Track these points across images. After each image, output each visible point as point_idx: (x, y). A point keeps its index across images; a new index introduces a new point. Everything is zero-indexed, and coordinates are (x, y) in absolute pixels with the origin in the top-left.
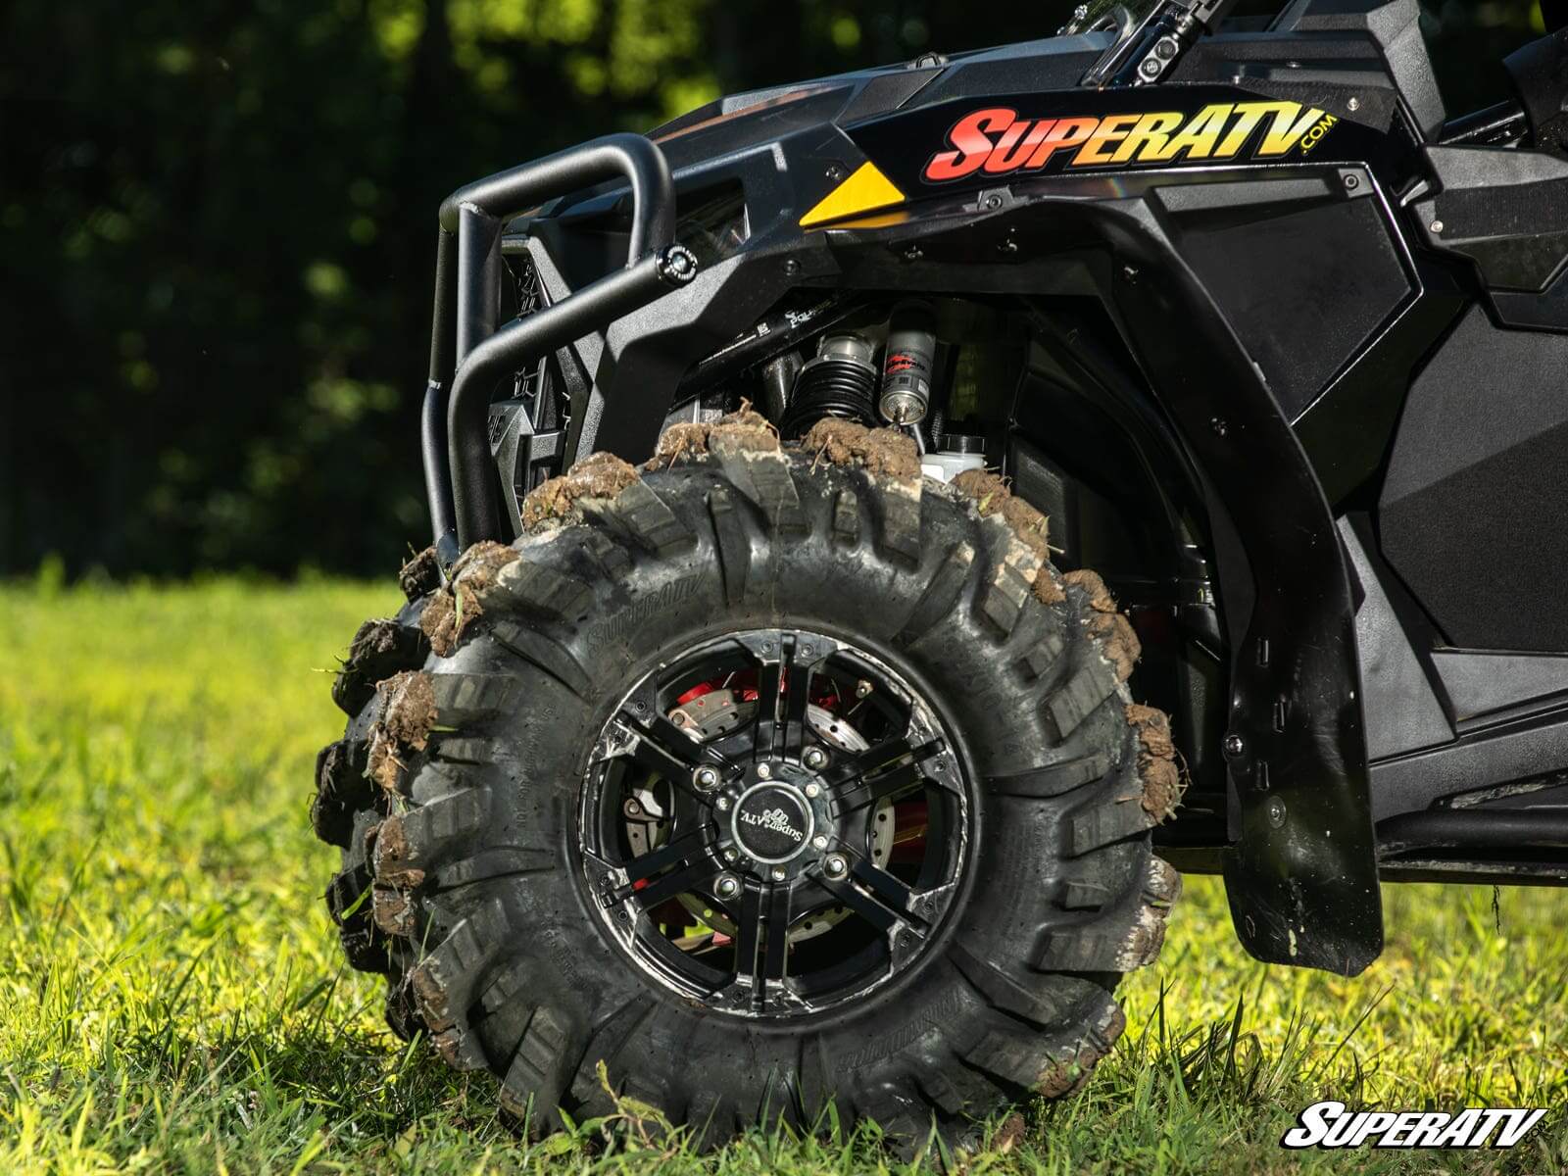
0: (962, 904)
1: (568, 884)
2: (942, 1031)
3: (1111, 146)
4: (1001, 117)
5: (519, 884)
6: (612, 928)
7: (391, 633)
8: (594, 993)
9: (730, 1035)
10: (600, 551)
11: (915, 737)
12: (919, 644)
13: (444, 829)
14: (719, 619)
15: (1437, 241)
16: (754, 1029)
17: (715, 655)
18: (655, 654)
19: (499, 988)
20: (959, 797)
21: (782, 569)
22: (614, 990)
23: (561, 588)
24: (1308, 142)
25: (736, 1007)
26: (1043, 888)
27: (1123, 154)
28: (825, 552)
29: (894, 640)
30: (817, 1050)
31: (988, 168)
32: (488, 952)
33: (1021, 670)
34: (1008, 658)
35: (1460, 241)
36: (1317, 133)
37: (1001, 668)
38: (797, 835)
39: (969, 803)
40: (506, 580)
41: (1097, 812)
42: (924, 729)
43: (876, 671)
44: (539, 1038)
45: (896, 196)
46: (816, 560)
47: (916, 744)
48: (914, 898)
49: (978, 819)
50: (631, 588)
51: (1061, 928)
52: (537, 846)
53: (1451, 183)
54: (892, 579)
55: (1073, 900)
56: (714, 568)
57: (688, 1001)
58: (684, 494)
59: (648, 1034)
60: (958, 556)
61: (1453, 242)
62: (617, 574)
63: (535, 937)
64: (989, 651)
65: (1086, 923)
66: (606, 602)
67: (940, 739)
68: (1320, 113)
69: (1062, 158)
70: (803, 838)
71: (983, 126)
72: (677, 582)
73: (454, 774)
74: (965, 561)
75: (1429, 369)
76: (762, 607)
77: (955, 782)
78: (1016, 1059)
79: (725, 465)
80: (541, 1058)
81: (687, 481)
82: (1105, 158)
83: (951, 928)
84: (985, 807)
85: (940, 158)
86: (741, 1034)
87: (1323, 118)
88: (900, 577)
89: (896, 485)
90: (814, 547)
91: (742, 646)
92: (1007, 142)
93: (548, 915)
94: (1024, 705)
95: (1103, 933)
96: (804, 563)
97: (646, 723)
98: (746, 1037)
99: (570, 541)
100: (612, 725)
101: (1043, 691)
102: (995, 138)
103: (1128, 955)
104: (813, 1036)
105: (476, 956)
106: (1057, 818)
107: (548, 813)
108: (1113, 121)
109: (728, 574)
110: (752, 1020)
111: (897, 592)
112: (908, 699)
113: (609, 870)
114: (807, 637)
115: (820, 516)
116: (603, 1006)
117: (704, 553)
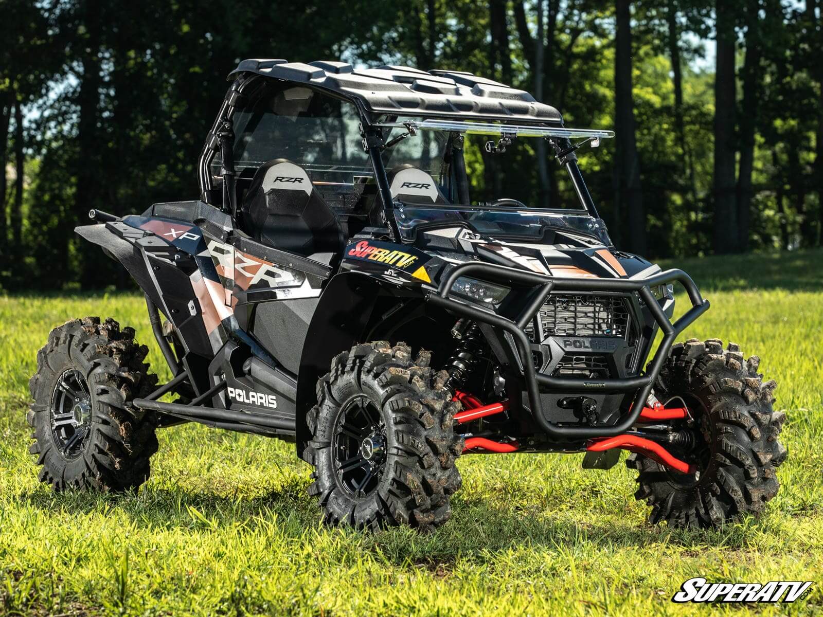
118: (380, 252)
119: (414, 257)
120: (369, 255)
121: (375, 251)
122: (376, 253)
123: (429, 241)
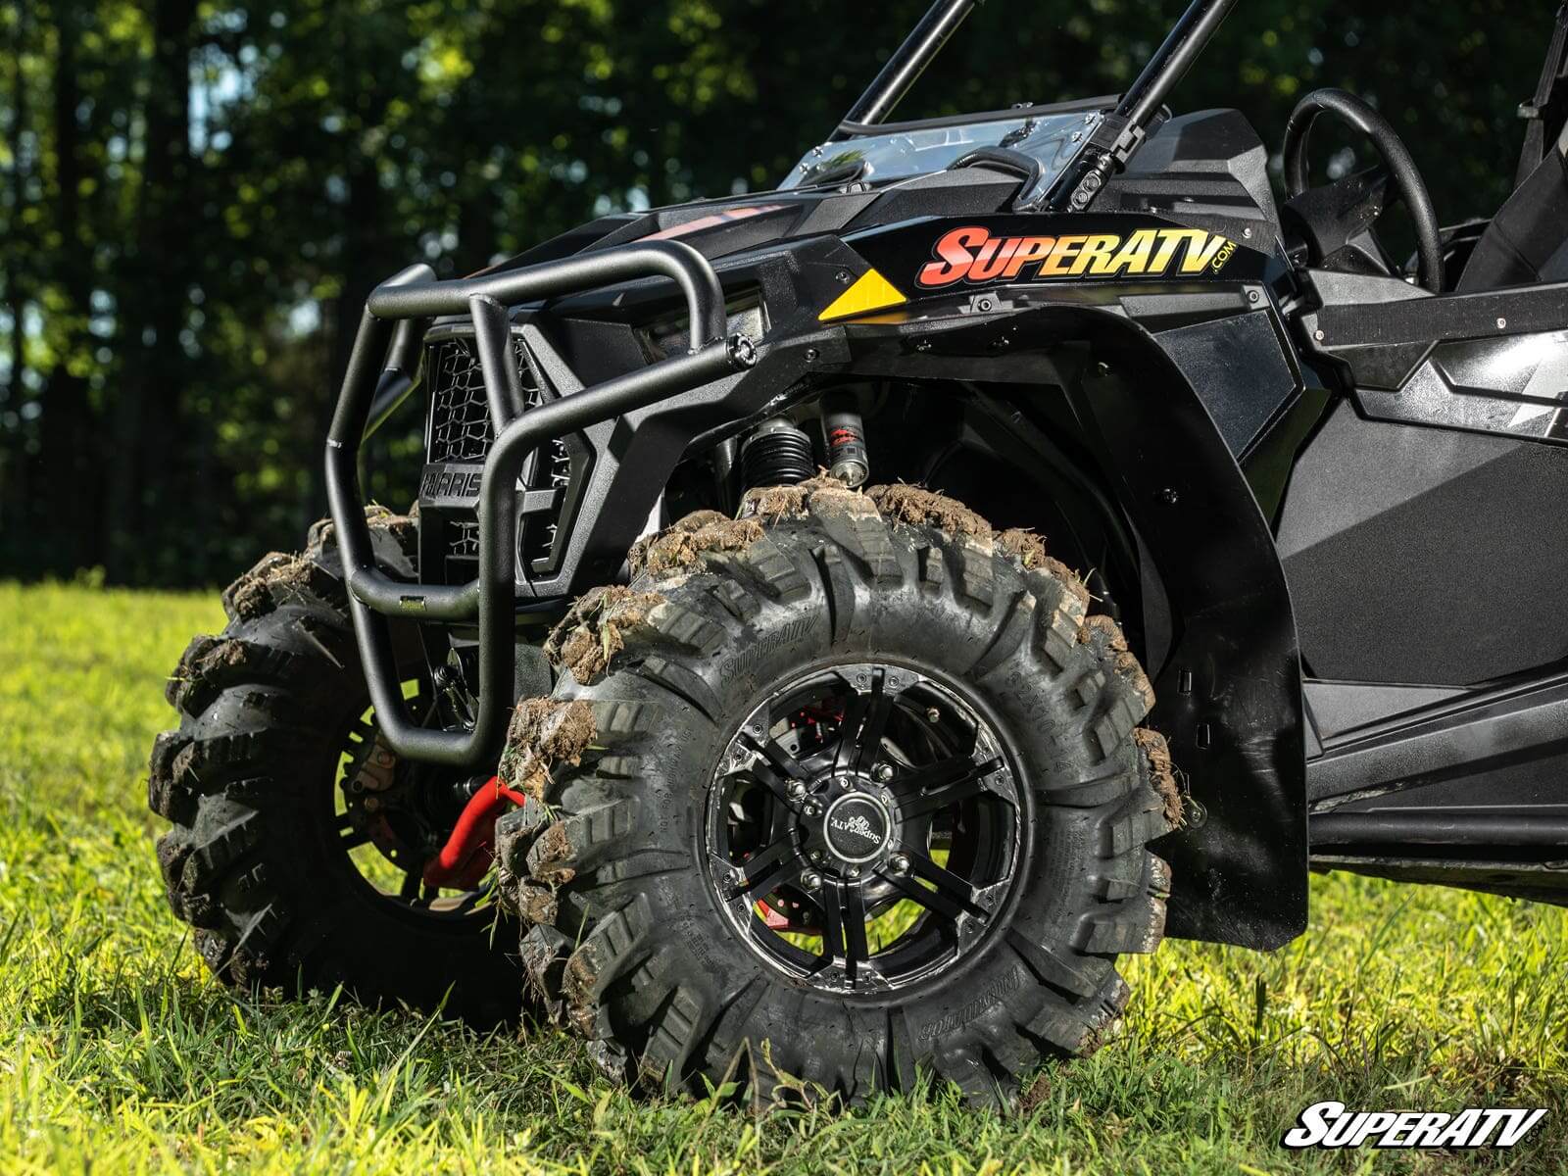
0: (1018, 898)
1: (698, 881)
2: (1005, 1004)
3: (1067, 262)
4: (978, 235)
5: (662, 881)
6: (733, 919)
7: (240, 649)
8: (721, 974)
9: (830, 1009)
10: (733, 596)
11: (980, 757)
12: (988, 678)
13: (602, 833)
14: (825, 655)
15: (1319, 347)
16: (849, 1004)
17: (818, 685)
18: (771, 685)
19: (647, 971)
20: (1014, 806)
21: (880, 613)
22: (737, 972)
23: (701, 628)
24: (1217, 263)
25: (832, 985)
26: (1087, 884)
27: (1078, 268)
28: (916, 597)
29: (967, 674)
30: (903, 1022)
31: (971, 276)
32: (637, 940)
33: (1071, 700)
34: (1061, 690)
35: (1337, 348)
36: (1223, 256)
37: (1055, 698)
38: (876, 838)
39: (1023, 811)
40: (655, 620)
41: (1130, 820)
42: (987, 749)
43: (948, 700)
44: (679, 1013)
45: (898, 298)
46: (908, 605)
47: (980, 762)
48: (977, 892)
49: (1031, 826)
50: (757, 628)
51: (1101, 917)
52: (674, 848)
53: (1328, 301)
54: (969, 622)
55: (1112, 894)
56: (825, 611)
57: (795, 981)
58: (795, 548)
59: (766, 1009)
60: (1024, 603)
61: (1331, 348)
62: (746, 616)
63: (675, 928)
64: (1046, 683)
65: (1117, 912)
66: (736, 640)
67: (1000, 758)
68: (1223, 240)
69: (1030, 271)
70: (882, 841)
71: (963, 241)
72: (794, 623)
73: (606, 786)
74: (1029, 607)
75: (1309, 451)
76: (861, 646)
77: (1011, 794)
78: (1064, 1028)
79: (826, 523)
80: (681, 1030)
81: (794, 537)
82: (1064, 271)
83: (1009, 917)
84: (1037, 815)
85: (930, 267)
86: (841, 1008)
87: (1225, 244)
88: (975, 620)
89: (973, 543)
90: (906, 593)
91: (840, 677)
92: (985, 255)
93: (685, 908)
94: (1072, 730)
95: (1134, 920)
96: (899, 608)
97: (762, 744)
98: (844, 1010)
99: (699, 587)
100: (734, 745)
101: (1087, 717)
102: (975, 251)
103: (1150, 940)
104: (899, 1009)
105: (627, 942)
106: (1098, 826)
107: (683, 819)
108: (1066, 241)
109: (838, 617)
110: (845, 996)
111: (973, 634)
112: (973, 724)
113: (729, 869)
114: (893, 671)
115: (910, 568)
116: (730, 985)
117: (817, 598)
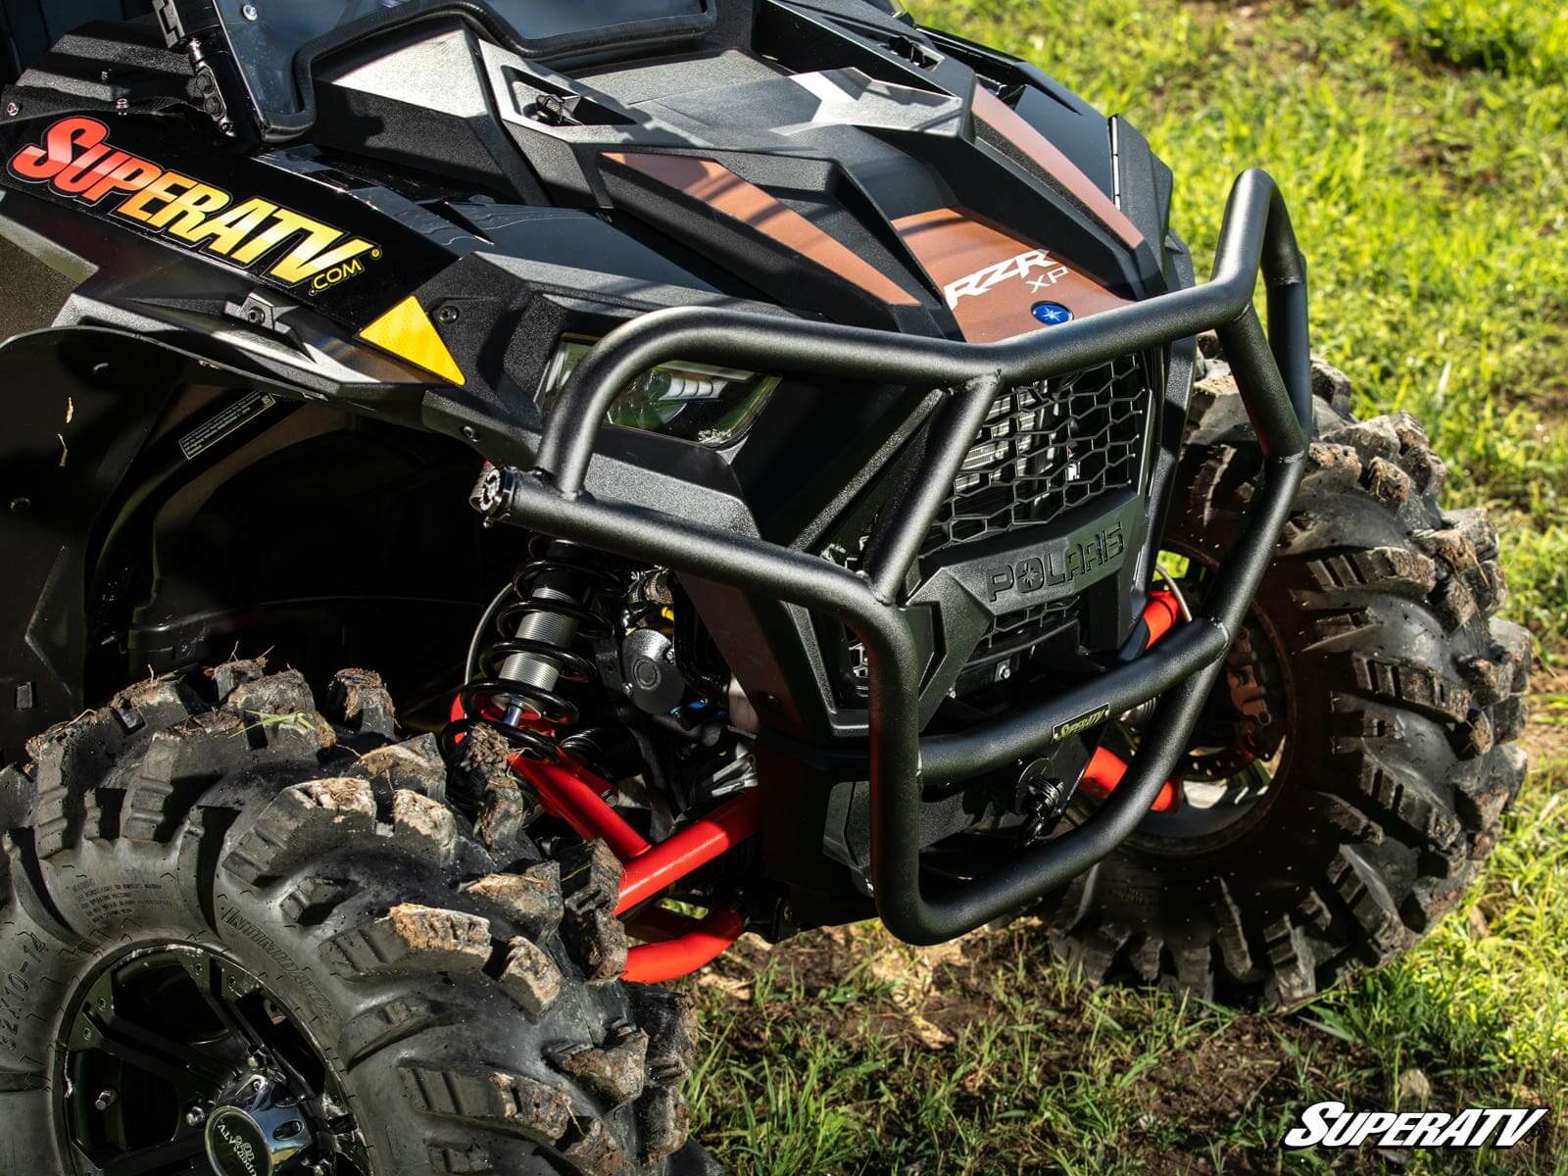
118: (177, 190)
119: (358, 246)
120: (118, 197)
121: (153, 183)
122: (159, 190)
123: (376, 126)
